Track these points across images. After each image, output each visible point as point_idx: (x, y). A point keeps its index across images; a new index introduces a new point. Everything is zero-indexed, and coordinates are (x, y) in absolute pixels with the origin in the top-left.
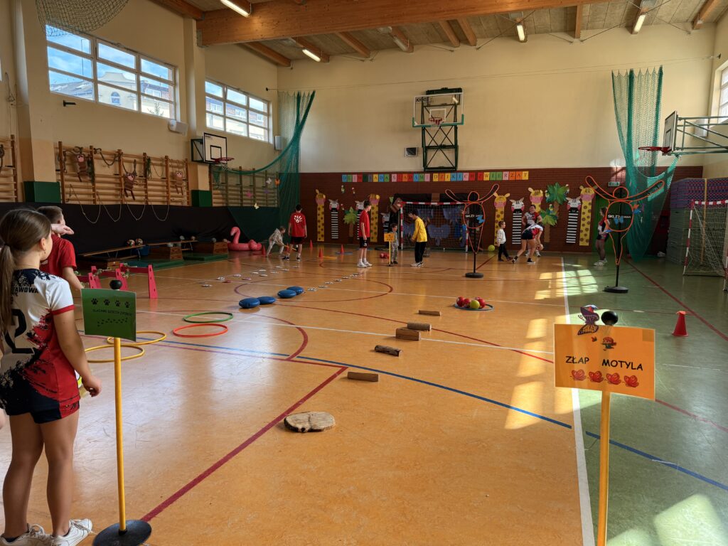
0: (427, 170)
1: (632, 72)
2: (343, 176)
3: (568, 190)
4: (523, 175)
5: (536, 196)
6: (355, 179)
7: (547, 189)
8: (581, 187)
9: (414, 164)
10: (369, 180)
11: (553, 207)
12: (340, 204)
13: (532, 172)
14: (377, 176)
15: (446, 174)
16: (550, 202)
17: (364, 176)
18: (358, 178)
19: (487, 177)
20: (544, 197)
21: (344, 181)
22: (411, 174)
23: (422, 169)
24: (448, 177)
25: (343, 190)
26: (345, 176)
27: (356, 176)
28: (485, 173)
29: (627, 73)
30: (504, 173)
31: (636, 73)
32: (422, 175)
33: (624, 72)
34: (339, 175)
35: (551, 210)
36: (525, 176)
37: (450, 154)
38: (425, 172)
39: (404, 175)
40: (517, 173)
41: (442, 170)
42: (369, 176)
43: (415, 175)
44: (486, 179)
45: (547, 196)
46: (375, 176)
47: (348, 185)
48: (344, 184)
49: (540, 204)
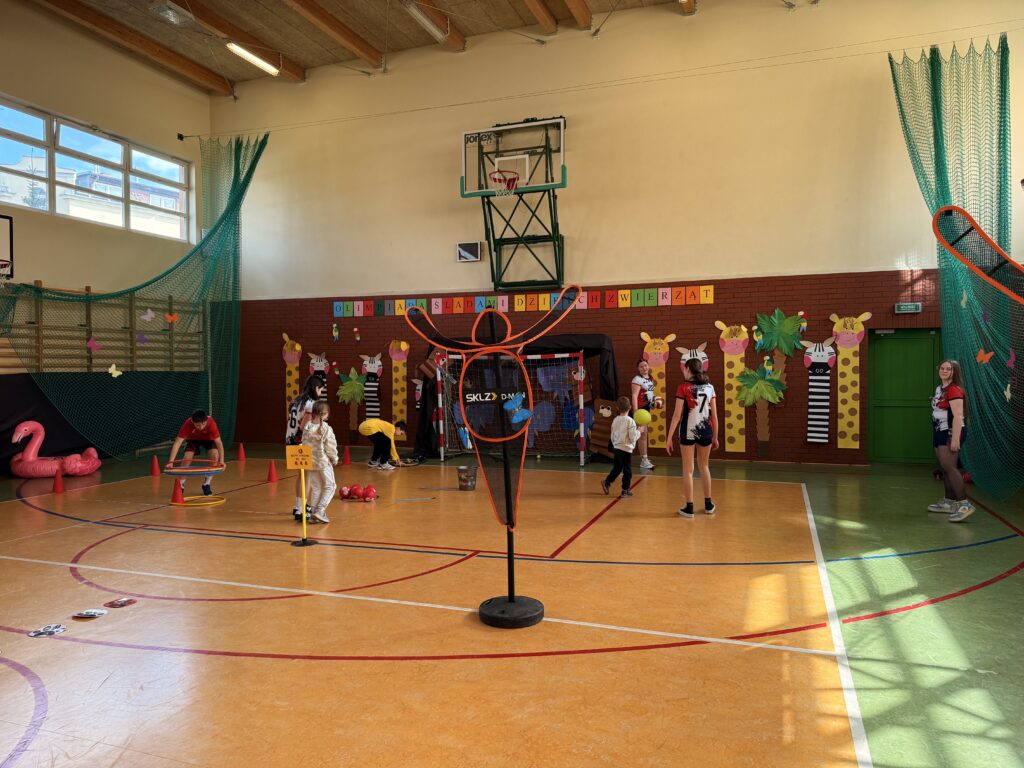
0: (502, 287)
1: (934, 52)
2: (336, 304)
3: (804, 325)
4: (703, 294)
5: (734, 339)
6: (359, 310)
7: (756, 323)
8: (834, 317)
9: (474, 277)
10: (388, 313)
11: (771, 361)
12: (330, 363)
13: (719, 285)
14: (402, 302)
15: (542, 297)
16: (764, 352)
17: (377, 304)
18: (366, 307)
19: (625, 301)
20: (751, 342)
21: (337, 314)
22: (469, 297)
23: (490, 286)
24: (545, 302)
25: (336, 334)
26: (341, 304)
27: (361, 303)
28: (621, 292)
29: (923, 54)
30: (661, 290)
31: (945, 54)
32: (491, 299)
33: (917, 52)
34: (327, 303)
35: (769, 368)
36: (707, 296)
37: (546, 253)
38: (496, 292)
39: (456, 300)
40: (690, 289)
41: (532, 288)
42: (387, 303)
43: (478, 300)
44: (623, 304)
45: (758, 338)
46: (397, 302)
47: (346, 323)
48: (339, 320)
49: (743, 355)
